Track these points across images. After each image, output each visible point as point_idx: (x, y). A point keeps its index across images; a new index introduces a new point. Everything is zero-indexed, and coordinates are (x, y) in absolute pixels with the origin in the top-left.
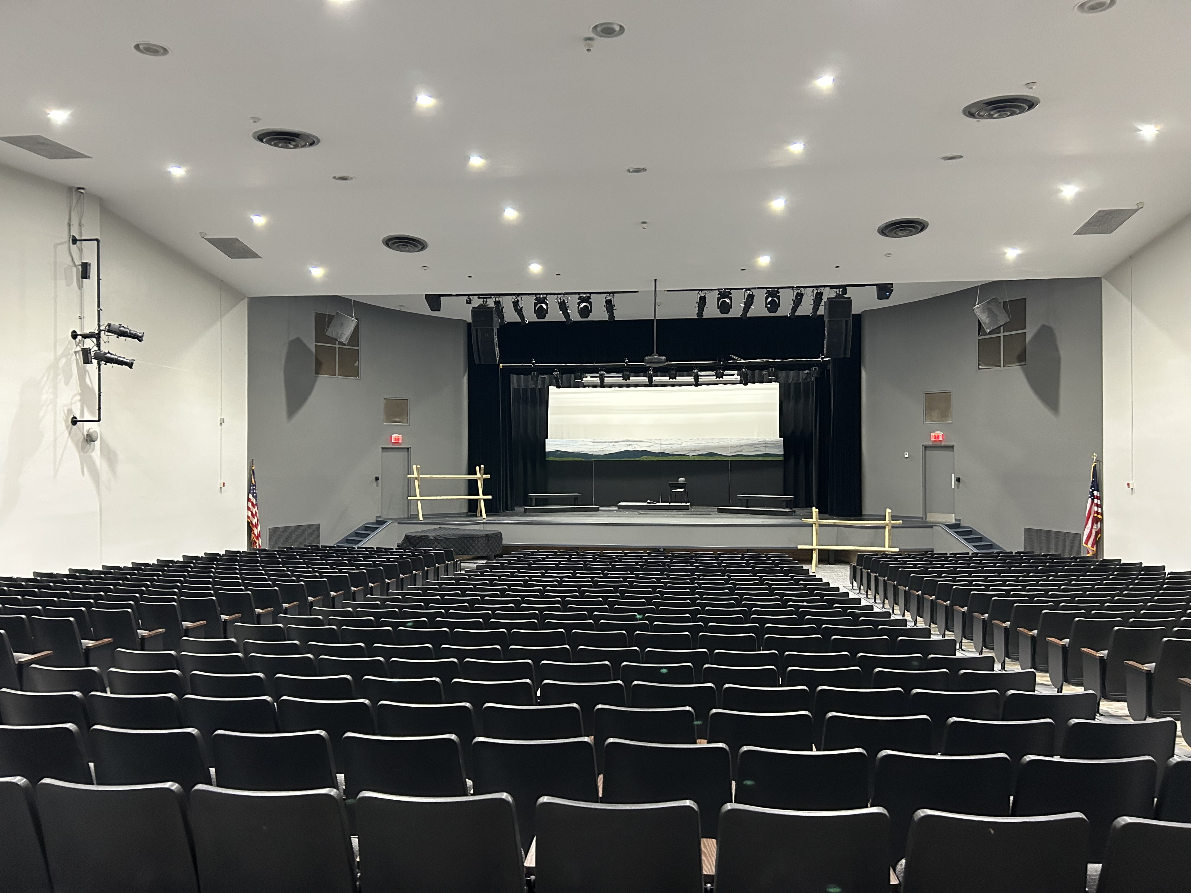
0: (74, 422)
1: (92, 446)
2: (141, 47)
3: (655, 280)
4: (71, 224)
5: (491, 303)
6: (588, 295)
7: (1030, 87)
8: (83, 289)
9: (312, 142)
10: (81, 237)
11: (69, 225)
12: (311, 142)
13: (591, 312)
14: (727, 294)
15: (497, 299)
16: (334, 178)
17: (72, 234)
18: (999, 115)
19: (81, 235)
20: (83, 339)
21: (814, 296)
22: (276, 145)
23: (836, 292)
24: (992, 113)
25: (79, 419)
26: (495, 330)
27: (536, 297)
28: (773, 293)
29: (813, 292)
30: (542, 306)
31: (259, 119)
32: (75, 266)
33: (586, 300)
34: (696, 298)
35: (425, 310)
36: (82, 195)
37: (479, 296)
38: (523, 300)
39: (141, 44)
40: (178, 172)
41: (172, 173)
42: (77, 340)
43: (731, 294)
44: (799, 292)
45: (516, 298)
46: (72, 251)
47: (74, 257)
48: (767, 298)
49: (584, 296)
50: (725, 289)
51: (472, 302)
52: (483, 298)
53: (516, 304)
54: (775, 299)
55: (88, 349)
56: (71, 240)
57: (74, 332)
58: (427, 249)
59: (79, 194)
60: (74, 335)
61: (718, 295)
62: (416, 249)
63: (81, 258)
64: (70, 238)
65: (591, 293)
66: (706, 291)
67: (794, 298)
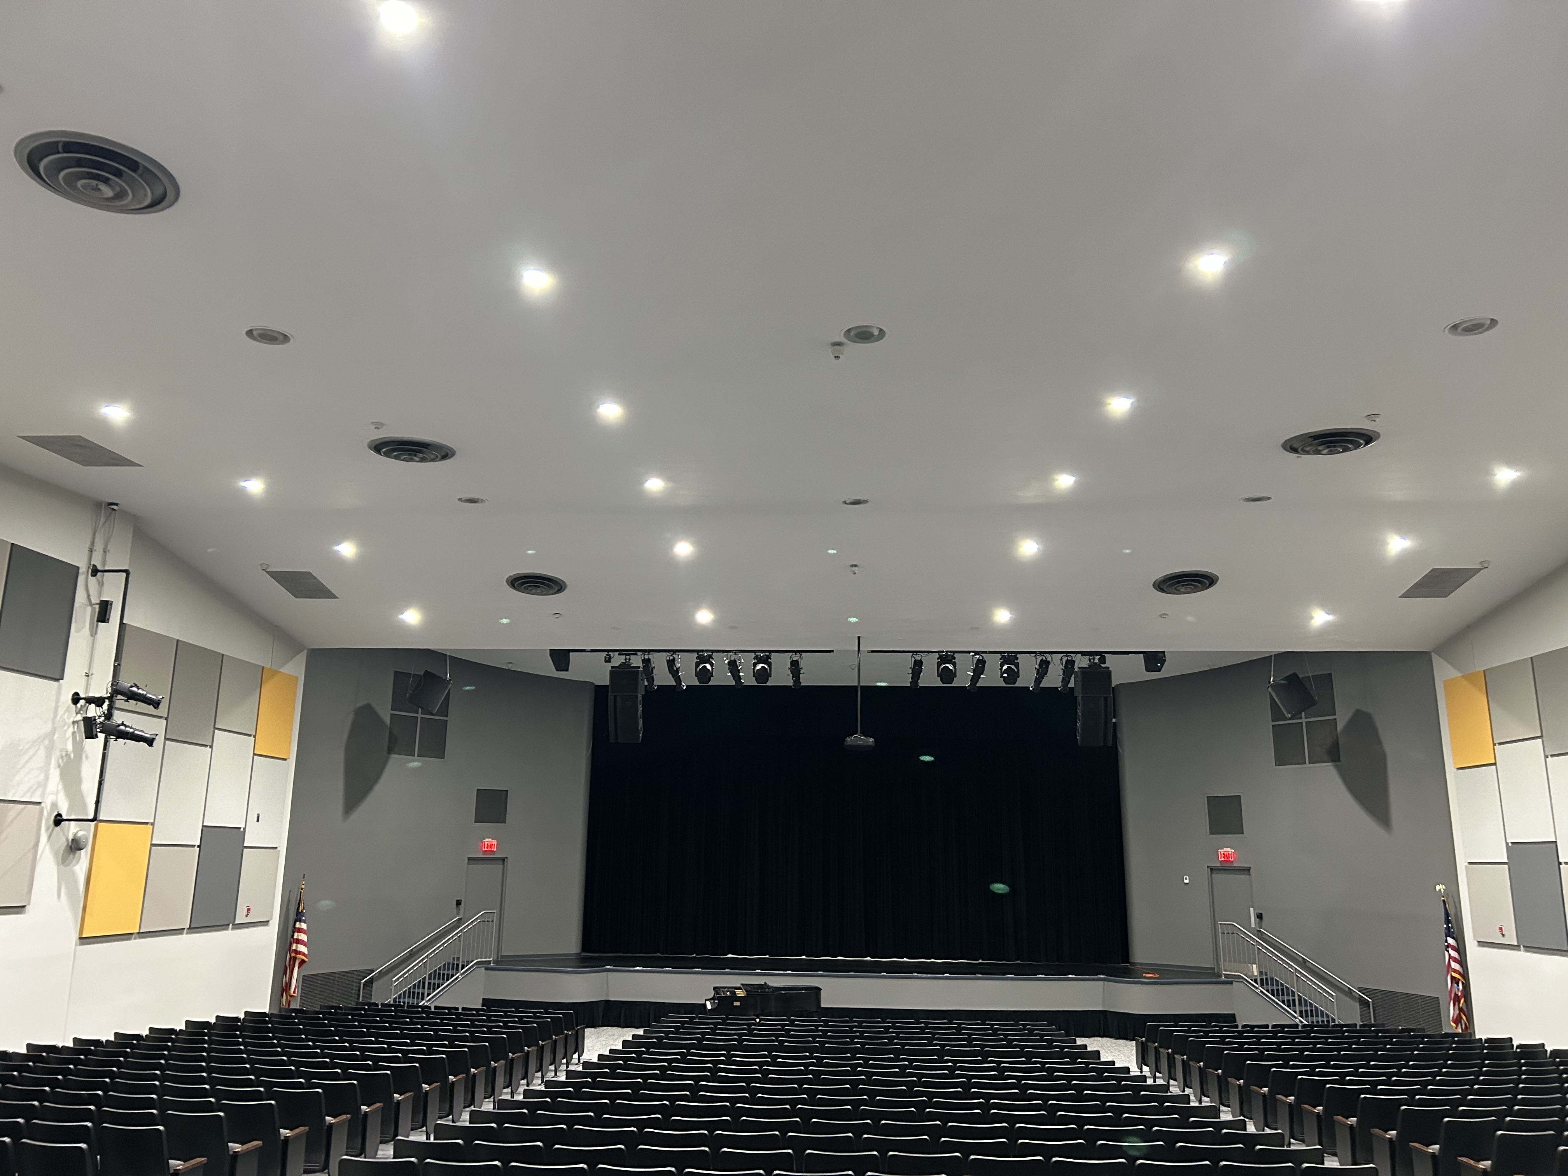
0: (58, 820)
1: (74, 854)
2: (255, 333)
3: (859, 638)
4: (93, 550)
5: (636, 661)
6: (767, 654)
7: (1373, 419)
8: (96, 636)
9: (445, 454)
10: (104, 568)
11: (91, 551)
12: (443, 453)
13: (770, 677)
14: (950, 658)
15: (646, 657)
16: (460, 500)
17: (92, 563)
18: (1329, 451)
19: (104, 564)
20: (87, 704)
21: (1064, 665)
22: (397, 458)
23: (1090, 660)
24: (1320, 448)
25: (64, 817)
26: (640, 698)
27: (698, 654)
28: (1010, 658)
29: (1061, 659)
30: (705, 666)
31: (383, 425)
32: (91, 604)
33: (764, 660)
34: (909, 661)
35: (549, 669)
36: (114, 512)
37: (621, 652)
38: (680, 659)
39: (256, 329)
40: (255, 486)
41: (248, 489)
42: (79, 705)
43: (955, 658)
44: (1044, 659)
45: (672, 655)
46: (89, 586)
47: (91, 593)
48: (1002, 665)
49: (762, 655)
50: (947, 652)
51: (612, 660)
52: (626, 655)
53: (671, 663)
54: (1013, 667)
55: (93, 719)
56: (90, 571)
57: (76, 694)
58: (566, 590)
59: (110, 511)
60: (76, 699)
61: (938, 659)
62: (551, 592)
63: (100, 595)
64: (89, 568)
65: (770, 652)
66: (921, 654)
67: (1037, 667)
